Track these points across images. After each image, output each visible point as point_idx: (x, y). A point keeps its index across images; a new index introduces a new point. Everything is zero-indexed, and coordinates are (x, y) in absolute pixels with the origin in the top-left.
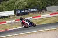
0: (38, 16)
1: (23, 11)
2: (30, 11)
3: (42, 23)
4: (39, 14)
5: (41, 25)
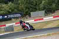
1: (6, 17)
2: (13, 17)
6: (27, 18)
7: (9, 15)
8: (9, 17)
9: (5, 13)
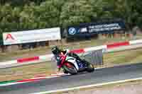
0: (120, 42)
2: (102, 30)
3: (132, 62)
4: (123, 38)
5: (129, 66)
6: (135, 34)
7: (92, 25)
8: (91, 31)
9: (81, 20)
